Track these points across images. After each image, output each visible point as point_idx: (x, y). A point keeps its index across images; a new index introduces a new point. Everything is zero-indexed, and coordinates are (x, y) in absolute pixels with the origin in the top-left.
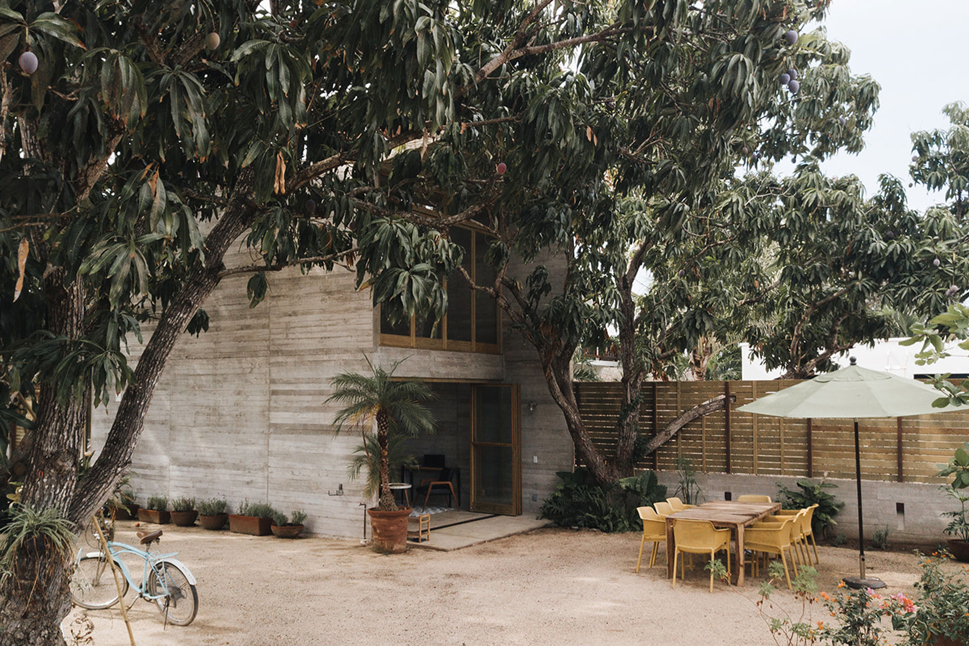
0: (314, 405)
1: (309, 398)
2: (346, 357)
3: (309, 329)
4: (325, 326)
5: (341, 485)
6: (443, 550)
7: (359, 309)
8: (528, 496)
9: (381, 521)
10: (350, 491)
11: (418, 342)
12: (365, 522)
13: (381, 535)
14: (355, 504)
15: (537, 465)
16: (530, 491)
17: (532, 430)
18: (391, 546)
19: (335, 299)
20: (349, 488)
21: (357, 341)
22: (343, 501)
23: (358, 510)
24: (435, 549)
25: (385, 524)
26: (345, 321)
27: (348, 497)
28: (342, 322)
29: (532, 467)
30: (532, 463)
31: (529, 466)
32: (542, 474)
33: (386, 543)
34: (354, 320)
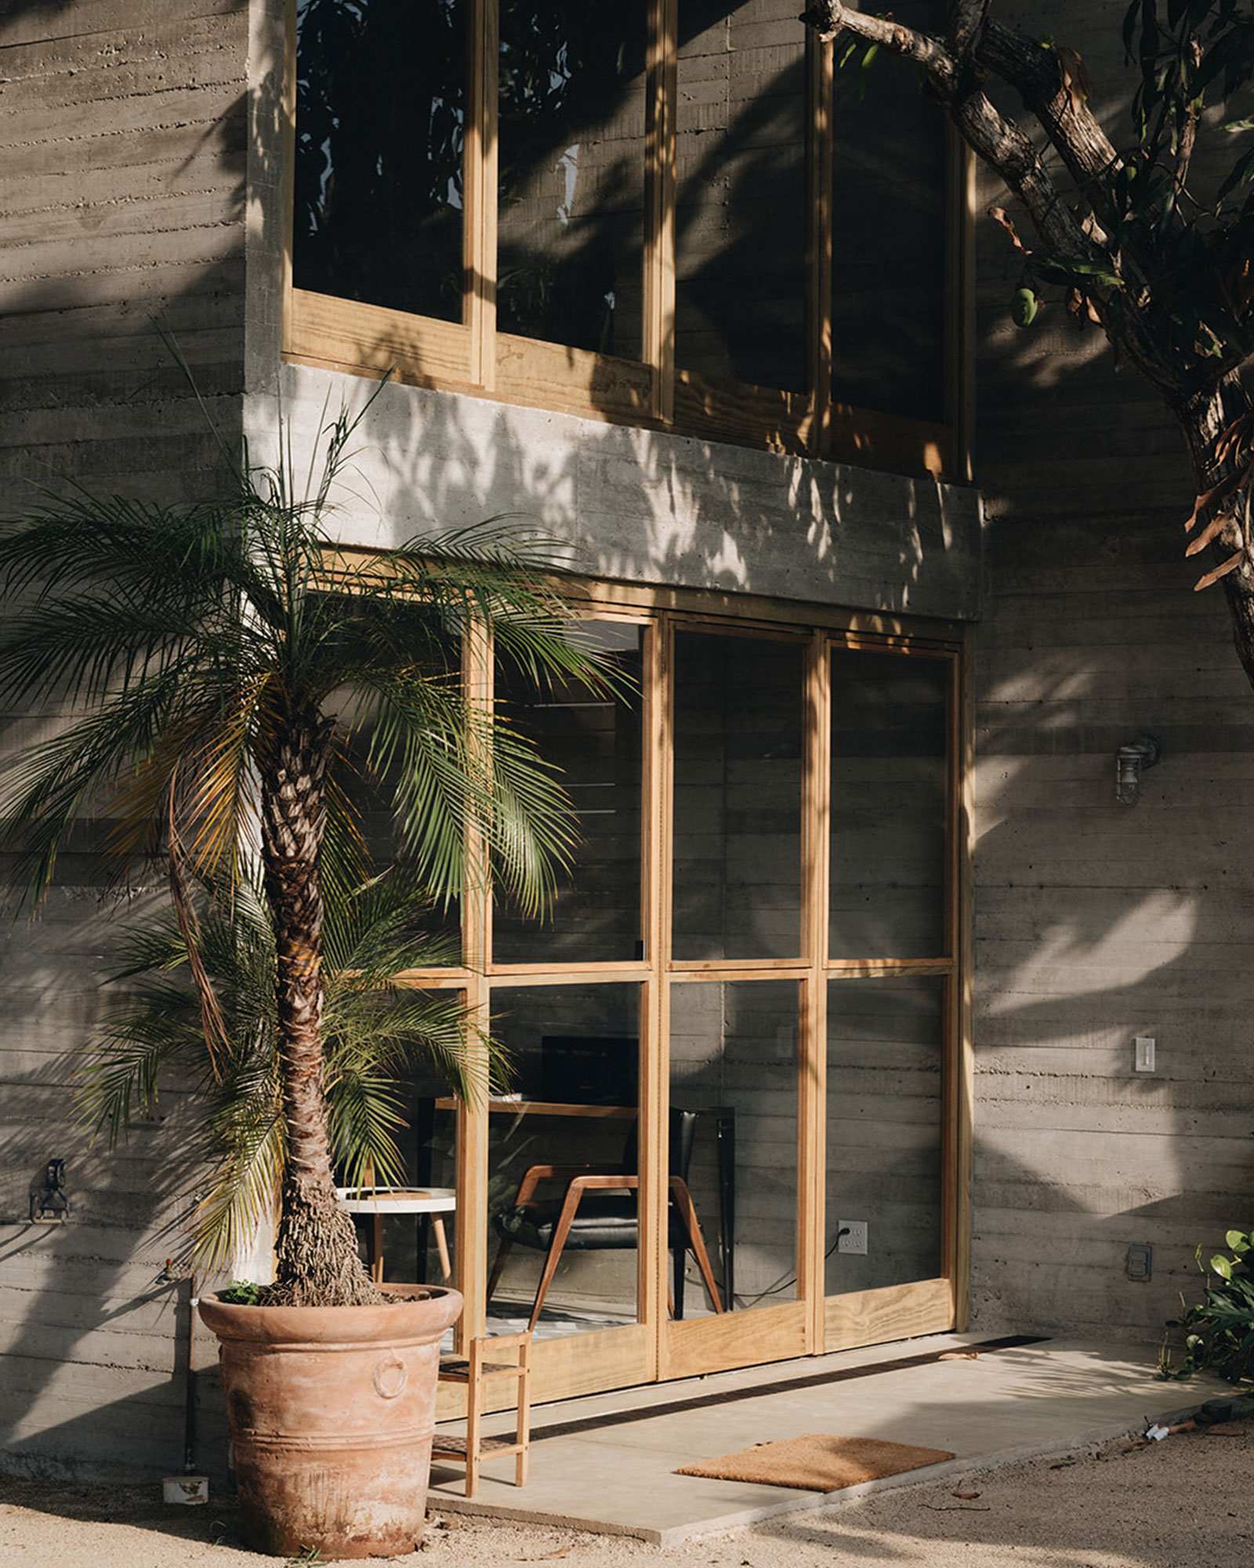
2: (89, 422)
5: (56, 1163)
6: (640, 1537)
7: (171, 140)
8: (1103, 1252)
9: (278, 1366)
10: (107, 1197)
11: (514, 365)
12: (192, 1376)
13: (276, 1448)
14: (137, 1277)
15: (1151, 1082)
16: (1111, 1230)
17: (1131, 896)
18: (332, 1511)
19: (30, 89)
20: (103, 1183)
21: (157, 327)
22: (70, 1259)
23: (153, 1307)
24: (597, 1529)
25: (299, 1380)
26: (89, 213)
27: (96, 1232)
28: (72, 219)
29: (1127, 1095)
30: (1126, 1077)
31: (1107, 1093)
32: (1181, 1133)
33: (308, 1495)
34: (141, 209)
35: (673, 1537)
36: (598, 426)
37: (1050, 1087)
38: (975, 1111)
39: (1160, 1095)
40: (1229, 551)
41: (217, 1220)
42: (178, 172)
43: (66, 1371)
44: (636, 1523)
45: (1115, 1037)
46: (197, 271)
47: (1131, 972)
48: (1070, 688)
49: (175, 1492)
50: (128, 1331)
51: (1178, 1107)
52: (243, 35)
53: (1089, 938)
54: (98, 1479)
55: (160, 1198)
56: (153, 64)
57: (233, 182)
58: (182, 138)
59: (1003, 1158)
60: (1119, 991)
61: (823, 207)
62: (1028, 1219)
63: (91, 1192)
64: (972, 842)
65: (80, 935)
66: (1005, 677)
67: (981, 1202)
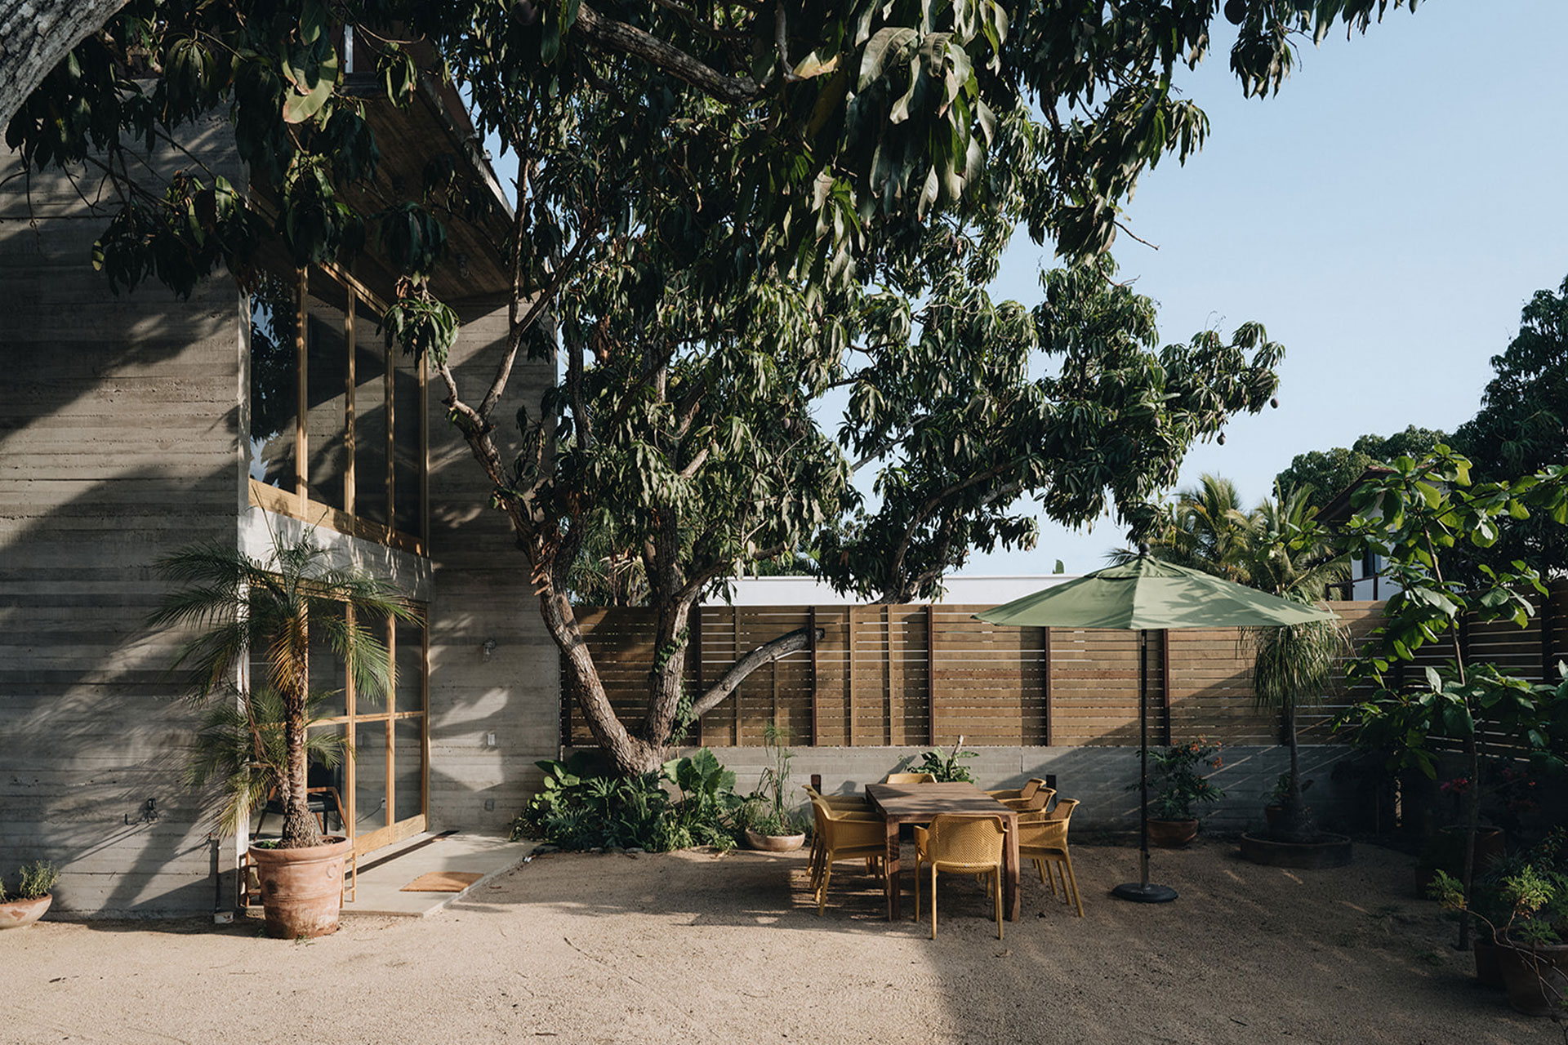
0: (75, 628)
1: (63, 613)
2: (164, 522)
3: (61, 459)
4: (109, 454)
5: (153, 800)
6: (414, 916)
7: (202, 420)
8: (477, 802)
9: (289, 870)
10: (178, 811)
11: (312, 511)
12: (219, 875)
13: (288, 900)
14: (191, 840)
15: (493, 748)
16: (480, 795)
17: (486, 690)
18: (311, 921)
19: (135, 395)
20: (175, 806)
21: (197, 489)
22: (159, 835)
23: (200, 851)
24: (397, 915)
25: (299, 875)
26: (163, 444)
27: (172, 825)
28: (156, 446)
29: (485, 752)
30: (485, 746)
31: (478, 752)
32: (504, 764)
33: (301, 916)
34: (188, 444)
35: (426, 914)
36: (338, 534)
37: (458, 751)
38: (431, 759)
39: (496, 752)
40: (545, 584)
41: (230, 817)
42: (205, 433)
43: (157, 877)
44: (412, 911)
45: (481, 734)
46: (215, 469)
47: (486, 714)
48: (463, 624)
49: (220, 919)
50: (189, 860)
51: (503, 756)
52: (236, 384)
53: (471, 703)
54: (174, 917)
55: (202, 811)
56: (194, 391)
57: (233, 437)
58: (208, 420)
59: (441, 774)
60: (482, 720)
61: (391, 465)
62: (450, 793)
63: (169, 810)
64: (430, 672)
65: (162, 713)
66: (440, 620)
67: (433, 789)
